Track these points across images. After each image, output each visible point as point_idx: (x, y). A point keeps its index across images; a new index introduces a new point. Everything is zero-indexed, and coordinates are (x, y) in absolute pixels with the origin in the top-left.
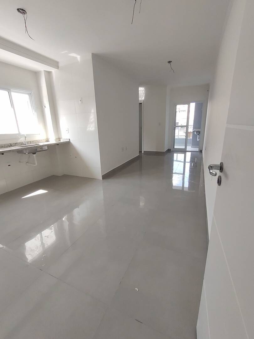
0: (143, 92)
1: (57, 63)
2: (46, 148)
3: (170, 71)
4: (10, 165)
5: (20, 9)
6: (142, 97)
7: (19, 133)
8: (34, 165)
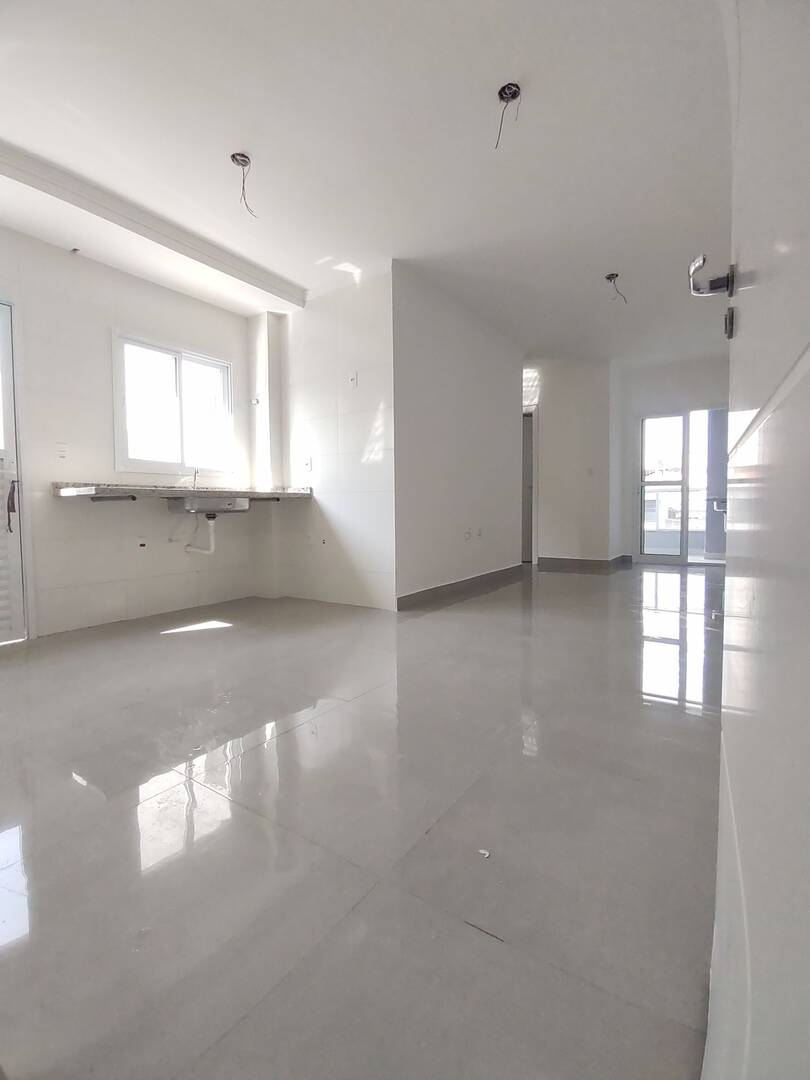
0: (536, 383)
1: (304, 291)
2: (245, 504)
3: (614, 299)
4: (144, 545)
5: (239, 154)
6: (531, 397)
7: (182, 464)
8: (207, 552)
